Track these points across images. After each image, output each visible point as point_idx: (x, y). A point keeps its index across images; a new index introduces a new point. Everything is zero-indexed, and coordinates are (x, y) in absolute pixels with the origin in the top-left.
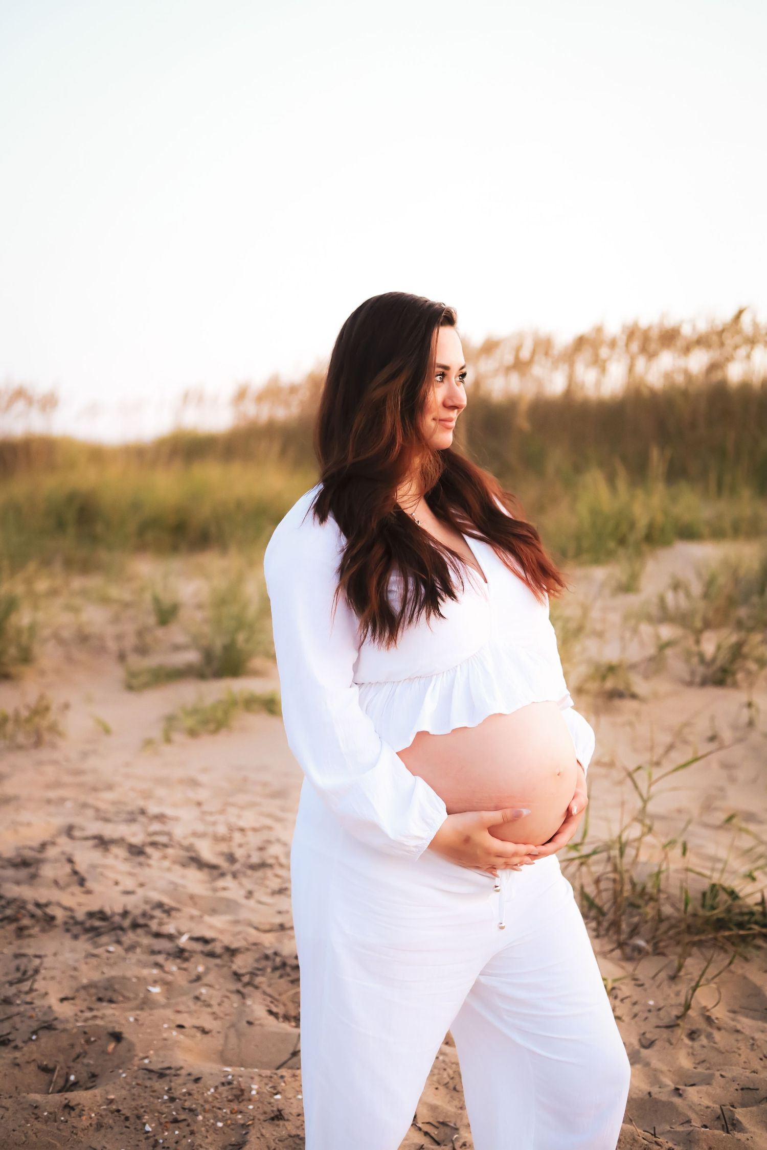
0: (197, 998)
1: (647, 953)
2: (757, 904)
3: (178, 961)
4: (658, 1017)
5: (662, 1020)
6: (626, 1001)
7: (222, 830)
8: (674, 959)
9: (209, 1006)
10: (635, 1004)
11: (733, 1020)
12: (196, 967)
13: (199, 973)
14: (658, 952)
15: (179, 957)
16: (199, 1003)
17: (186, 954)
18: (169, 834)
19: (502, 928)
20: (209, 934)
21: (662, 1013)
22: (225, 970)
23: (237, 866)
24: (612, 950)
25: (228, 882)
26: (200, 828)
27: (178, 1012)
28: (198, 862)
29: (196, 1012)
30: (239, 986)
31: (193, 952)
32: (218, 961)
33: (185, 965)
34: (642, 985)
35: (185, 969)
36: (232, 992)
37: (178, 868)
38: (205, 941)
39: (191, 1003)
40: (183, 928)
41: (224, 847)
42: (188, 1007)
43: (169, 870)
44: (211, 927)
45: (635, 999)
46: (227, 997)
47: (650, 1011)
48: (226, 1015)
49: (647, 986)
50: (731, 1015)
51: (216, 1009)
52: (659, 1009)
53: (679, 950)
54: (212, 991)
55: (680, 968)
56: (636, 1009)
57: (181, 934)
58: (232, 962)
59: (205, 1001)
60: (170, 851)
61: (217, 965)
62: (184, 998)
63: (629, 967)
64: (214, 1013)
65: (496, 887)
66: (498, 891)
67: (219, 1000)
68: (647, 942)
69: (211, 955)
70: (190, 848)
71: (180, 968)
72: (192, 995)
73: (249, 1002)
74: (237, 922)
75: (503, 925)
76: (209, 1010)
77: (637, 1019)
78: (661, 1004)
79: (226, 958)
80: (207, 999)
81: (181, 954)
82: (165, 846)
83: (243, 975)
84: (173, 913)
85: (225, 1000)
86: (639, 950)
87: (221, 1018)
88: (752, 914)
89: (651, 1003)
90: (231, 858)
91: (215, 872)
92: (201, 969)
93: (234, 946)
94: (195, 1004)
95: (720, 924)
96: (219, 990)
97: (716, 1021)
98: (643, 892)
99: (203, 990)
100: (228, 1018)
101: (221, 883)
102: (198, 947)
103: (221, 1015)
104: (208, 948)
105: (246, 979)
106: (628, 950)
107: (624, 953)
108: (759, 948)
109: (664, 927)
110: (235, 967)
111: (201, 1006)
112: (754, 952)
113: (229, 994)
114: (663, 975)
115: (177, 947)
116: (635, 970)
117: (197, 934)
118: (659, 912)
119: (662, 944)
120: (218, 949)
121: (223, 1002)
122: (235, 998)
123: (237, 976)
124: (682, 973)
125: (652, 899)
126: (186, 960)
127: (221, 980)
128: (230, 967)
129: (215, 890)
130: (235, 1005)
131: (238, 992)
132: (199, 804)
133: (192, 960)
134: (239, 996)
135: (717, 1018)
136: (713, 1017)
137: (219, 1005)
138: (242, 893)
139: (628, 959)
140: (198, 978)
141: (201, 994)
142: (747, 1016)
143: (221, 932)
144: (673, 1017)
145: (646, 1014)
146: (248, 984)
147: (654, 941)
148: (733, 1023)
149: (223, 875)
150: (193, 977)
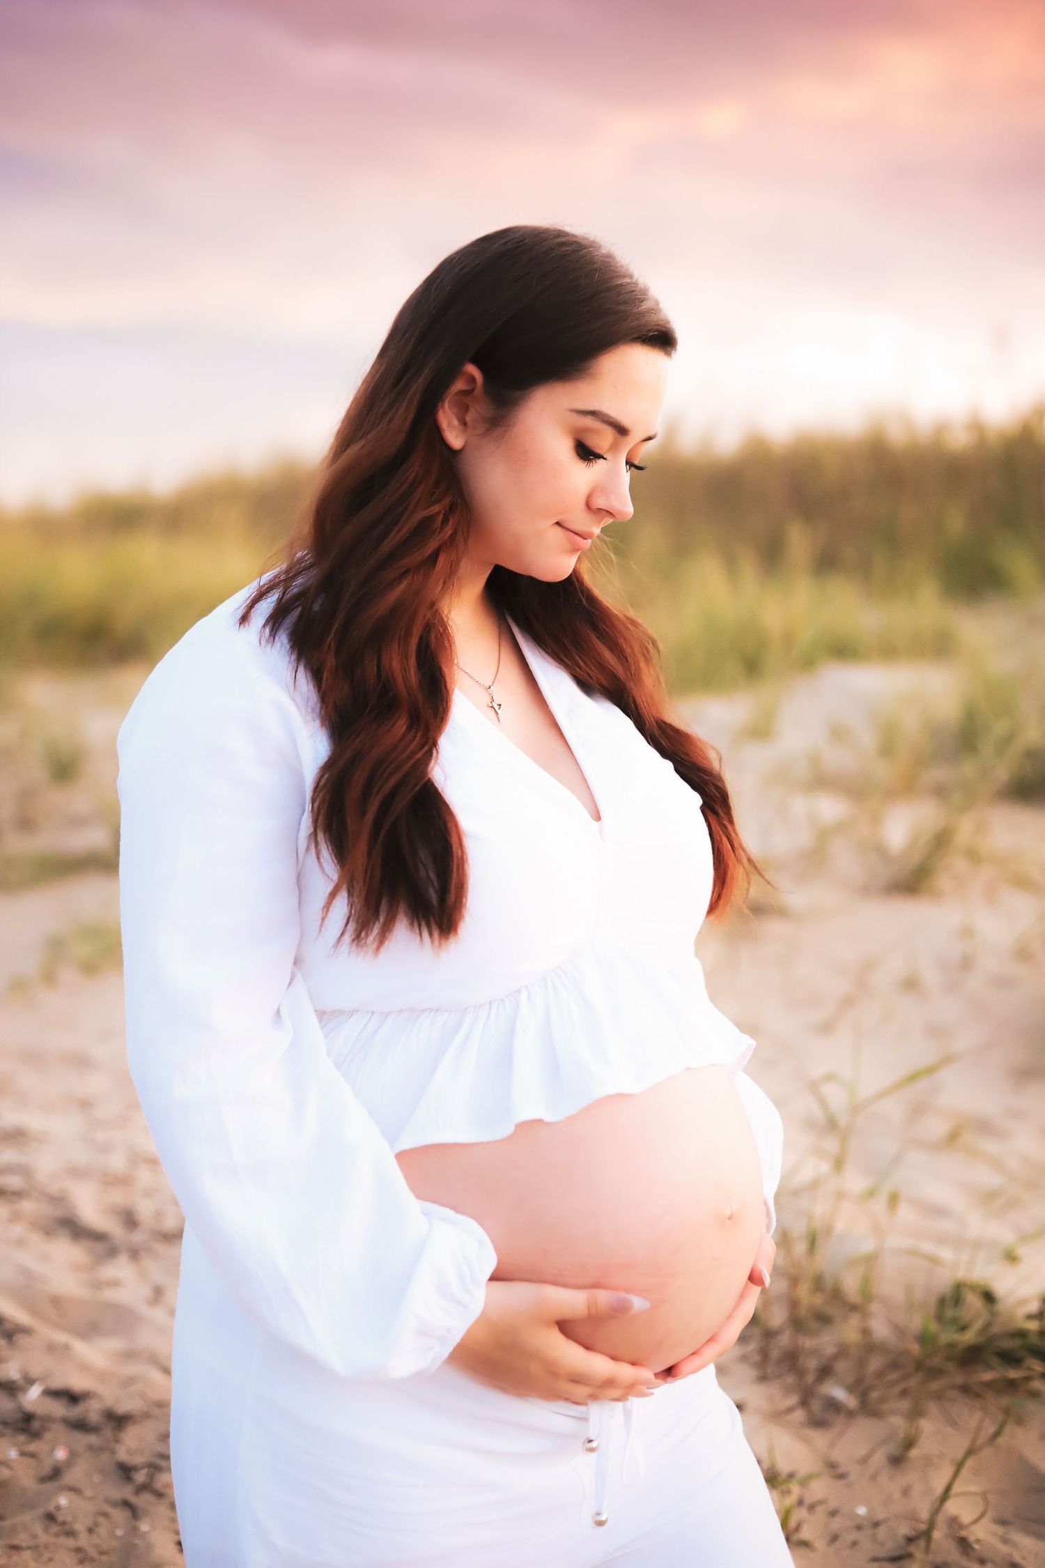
0: (50, 1517)
1: (851, 1414)
2: (1030, 1317)
3: (22, 1438)
4: (874, 1539)
5: (881, 1544)
6: (819, 1509)
7: (117, 1162)
8: (898, 1423)
9: (71, 1534)
10: (833, 1513)
11: (1005, 1541)
12: (52, 1450)
13: (56, 1461)
14: (869, 1409)
15: (23, 1430)
16: (55, 1529)
17: (36, 1425)
18: (25, 1171)
19: (600, 1523)
20: (78, 1382)
21: (882, 1532)
22: (105, 1456)
23: (138, 1237)
24: (789, 1410)
25: (120, 1269)
26: (82, 1157)
27: (15, 1548)
28: (73, 1228)
29: (46, 1547)
30: (127, 1492)
31: (47, 1419)
32: (93, 1439)
33: (33, 1447)
34: (841, 1476)
35: (32, 1455)
36: (114, 1504)
37: (36, 1238)
38: (72, 1397)
39: (38, 1529)
40: (35, 1371)
41: (117, 1197)
42: (35, 1536)
43: (21, 1243)
44: (85, 1367)
45: (833, 1504)
46: (105, 1515)
47: (859, 1528)
48: (101, 1553)
49: (853, 1476)
50: (999, 1530)
51: (83, 1540)
52: (876, 1525)
53: (905, 1404)
54: (79, 1502)
55: (909, 1444)
56: (836, 1524)
57: (30, 1381)
58: (117, 1441)
59: (64, 1523)
60: (27, 1206)
61: (90, 1448)
62: (26, 1517)
63: (820, 1438)
64: (78, 1550)
65: (590, 1441)
66: (592, 1450)
67: (89, 1522)
68: (850, 1389)
69: (81, 1426)
70: (59, 1200)
71: (23, 1454)
72: (40, 1511)
73: (144, 1527)
74: (129, 1355)
75: (603, 1518)
76: (71, 1543)
77: (837, 1544)
78: (880, 1517)
79: (108, 1433)
80: (69, 1519)
81: (27, 1424)
82: (18, 1195)
83: (135, 1469)
84: (21, 1340)
85: (101, 1520)
86: (833, 1406)
87: (92, 1560)
88: (1021, 1334)
89: (862, 1511)
90: (130, 1220)
91: (100, 1247)
92: (61, 1454)
93: (123, 1408)
94: (46, 1529)
95: (971, 1356)
96: (91, 1499)
97: (977, 1547)
98: (836, 1294)
99: (63, 1501)
100: (104, 1558)
101: (111, 1271)
102: (58, 1409)
103: (92, 1552)
104: (75, 1412)
105: (140, 1477)
106: (816, 1405)
107: (810, 1413)
108: (1035, 1395)
109: (875, 1364)
110: (122, 1455)
111: (57, 1535)
112: (1031, 1406)
113: (109, 1509)
114: (880, 1457)
115: (20, 1409)
116: (832, 1445)
117: (58, 1383)
118: (866, 1332)
119: (874, 1395)
120: (94, 1417)
121: (96, 1524)
122: (119, 1515)
123: (126, 1471)
124: (914, 1453)
125: (854, 1308)
126: (35, 1435)
127: (97, 1478)
128: (113, 1452)
129: (97, 1285)
130: (119, 1532)
131: (126, 1504)
132: (85, 1105)
133: (48, 1436)
134: (128, 1513)
135: (978, 1541)
136: (972, 1539)
137: (90, 1531)
138: (146, 1292)
139: (818, 1423)
140: (56, 1473)
141: (58, 1508)
142: (1027, 1531)
143: (103, 1376)
144: (902, 1541)
145: (854, 1536)
146: (146, 1487)
147: (860, 1388)
148: (1005, 1549)
149: (113, 1252)
150: (46, 1469)
